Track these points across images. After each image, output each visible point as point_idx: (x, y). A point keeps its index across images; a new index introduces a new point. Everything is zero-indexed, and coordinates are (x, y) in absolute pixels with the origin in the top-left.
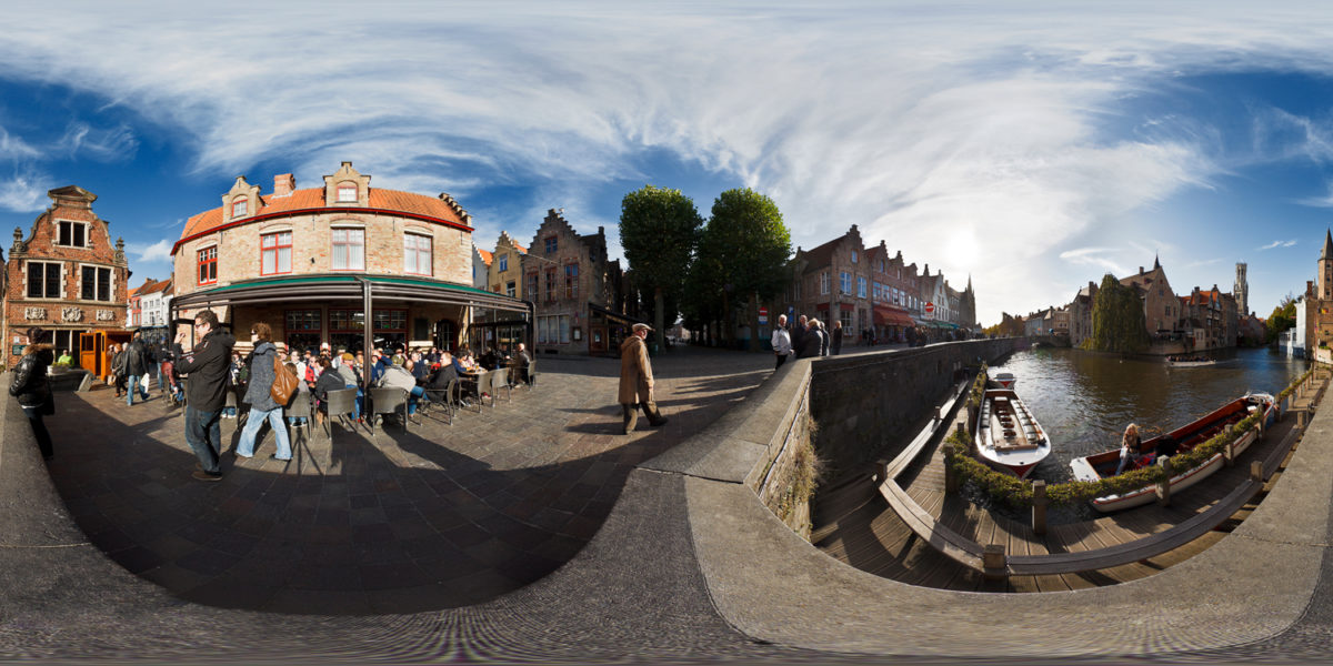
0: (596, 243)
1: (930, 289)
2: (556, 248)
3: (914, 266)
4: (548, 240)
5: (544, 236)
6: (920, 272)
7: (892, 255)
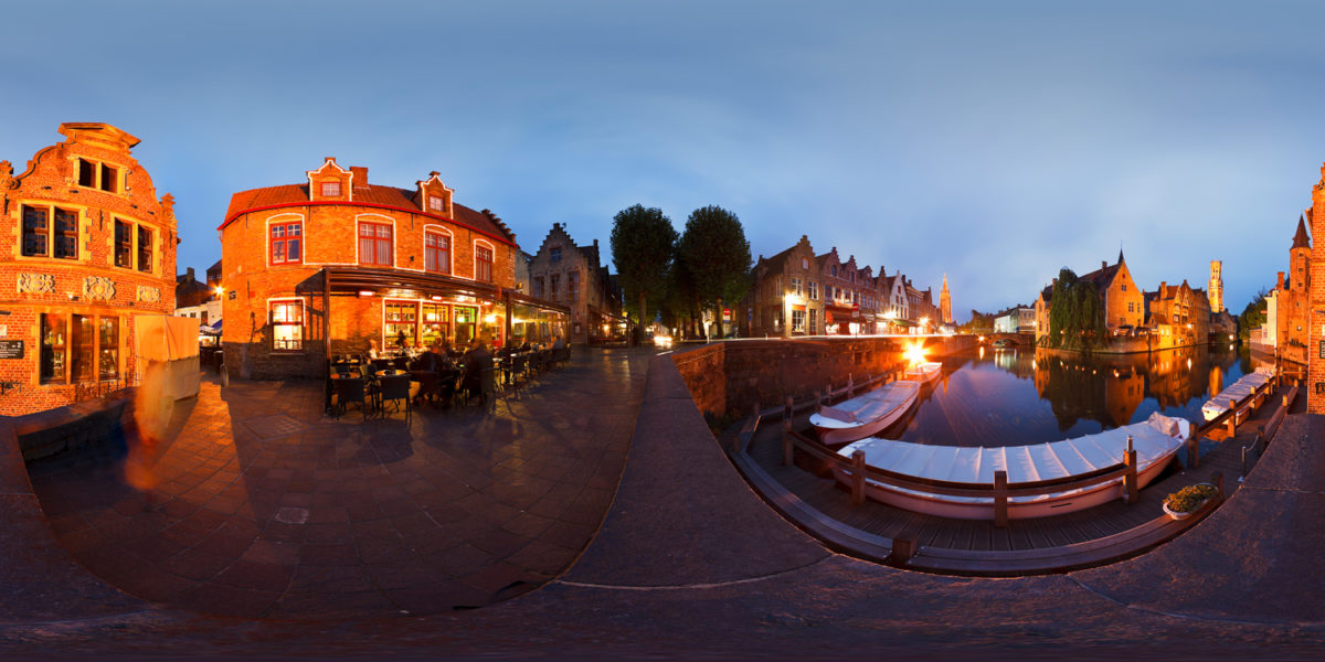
0: (591, 253)
1: (887, 289)
2: (560, 258)
3: (868, 269)
4: (553, 250)
5: (550, 246)
6: (875, 274)
7: (844, 259)
